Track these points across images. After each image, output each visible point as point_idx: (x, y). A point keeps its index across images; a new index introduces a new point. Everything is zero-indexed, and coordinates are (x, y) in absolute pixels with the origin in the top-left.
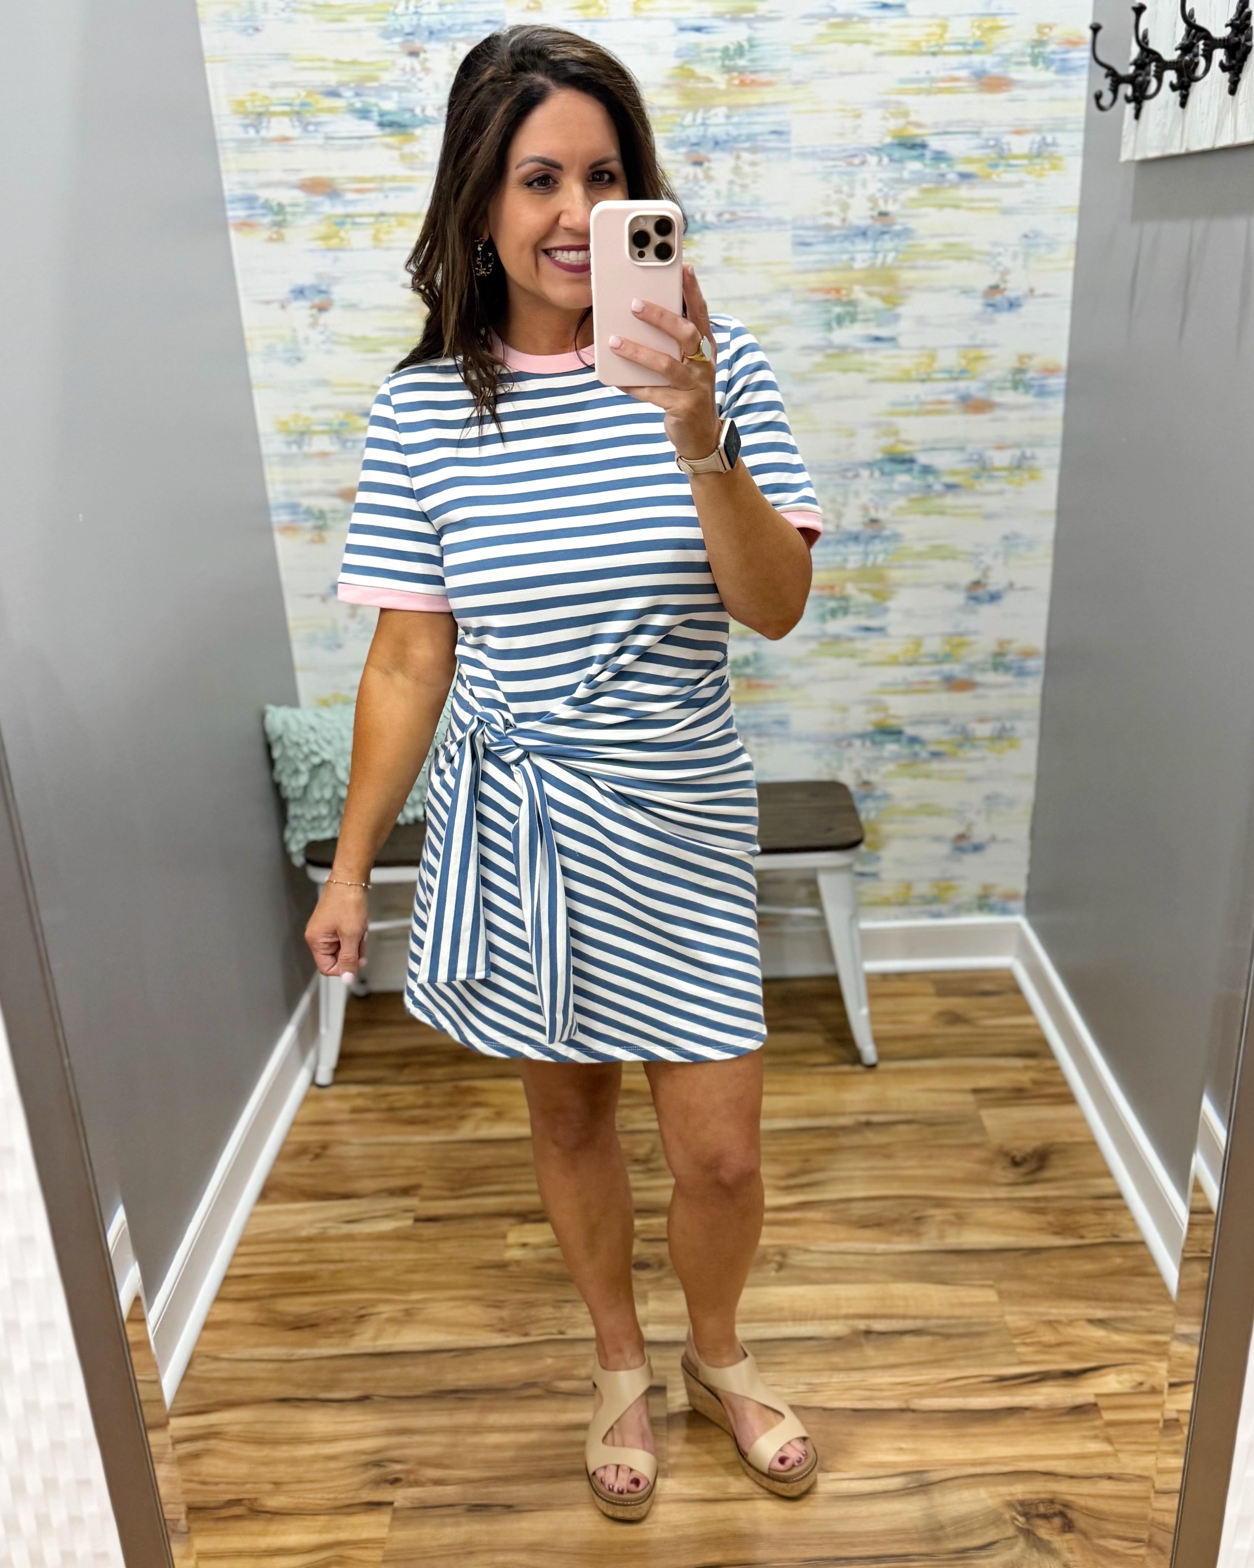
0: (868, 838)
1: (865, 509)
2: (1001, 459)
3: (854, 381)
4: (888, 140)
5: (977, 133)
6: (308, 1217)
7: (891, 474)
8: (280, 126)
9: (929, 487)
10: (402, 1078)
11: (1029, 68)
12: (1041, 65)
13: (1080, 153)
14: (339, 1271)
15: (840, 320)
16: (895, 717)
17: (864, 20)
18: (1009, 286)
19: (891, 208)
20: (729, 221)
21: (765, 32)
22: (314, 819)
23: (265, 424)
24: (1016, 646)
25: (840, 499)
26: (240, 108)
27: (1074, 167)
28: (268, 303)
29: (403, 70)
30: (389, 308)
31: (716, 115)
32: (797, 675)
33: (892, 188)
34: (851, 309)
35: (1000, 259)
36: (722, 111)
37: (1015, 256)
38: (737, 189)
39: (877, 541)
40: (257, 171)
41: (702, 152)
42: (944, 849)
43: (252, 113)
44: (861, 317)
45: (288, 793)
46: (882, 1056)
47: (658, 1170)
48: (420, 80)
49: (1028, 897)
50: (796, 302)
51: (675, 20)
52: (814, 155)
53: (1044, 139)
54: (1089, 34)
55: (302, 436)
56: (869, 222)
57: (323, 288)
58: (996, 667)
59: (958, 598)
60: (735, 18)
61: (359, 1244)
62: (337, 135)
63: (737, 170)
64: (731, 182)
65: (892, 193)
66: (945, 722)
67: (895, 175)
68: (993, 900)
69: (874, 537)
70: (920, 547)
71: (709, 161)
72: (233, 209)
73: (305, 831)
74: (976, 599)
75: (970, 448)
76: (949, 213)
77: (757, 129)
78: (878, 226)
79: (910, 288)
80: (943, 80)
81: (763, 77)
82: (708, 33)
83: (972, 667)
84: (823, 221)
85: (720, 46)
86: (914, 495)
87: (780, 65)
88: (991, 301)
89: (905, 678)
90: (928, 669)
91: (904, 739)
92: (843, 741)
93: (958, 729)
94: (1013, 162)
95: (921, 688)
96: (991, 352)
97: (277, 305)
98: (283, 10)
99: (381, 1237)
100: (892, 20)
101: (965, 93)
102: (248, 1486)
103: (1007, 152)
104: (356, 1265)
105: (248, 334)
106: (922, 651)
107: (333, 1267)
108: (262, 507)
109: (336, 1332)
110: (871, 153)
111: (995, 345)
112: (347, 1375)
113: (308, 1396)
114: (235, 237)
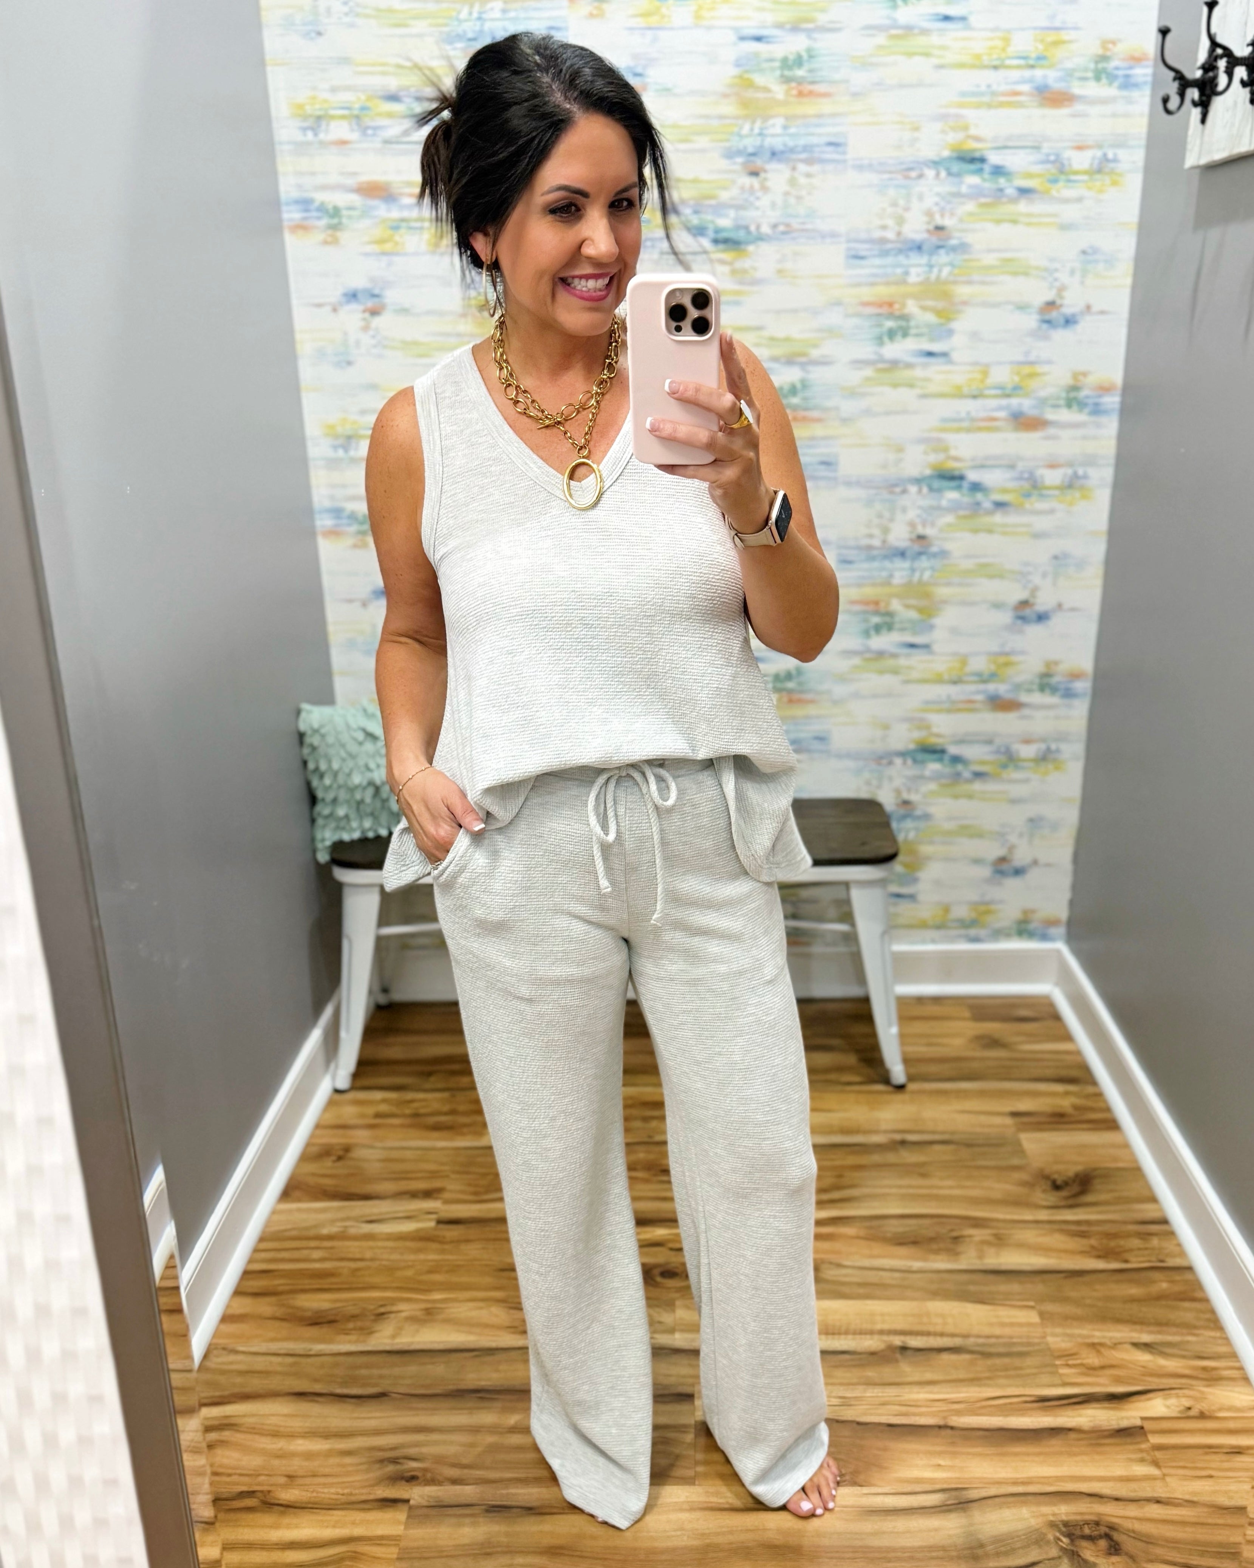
0: (902, 855)
1: (912, 525)
2: (1053, 477)
3: (905, 395)
4: (946, 153)
5: (1037, 148)
6: (329, 1215)
7: (939, 491)
8: (339, 130)
9: (978, 504)
10: (428, 1085)
11: (1092, 84)
12: (1104, 81)
13: (1141, 169)
14: (359, 1269)
15: (891, 334)
16: (938, 735)
17: (925, 32)
18: (1066, 302)
19: (947, 222)
20: (784, 233)
21: (824, 43)
23: (312, 427)
24: (1062, 668)
25: (888, 515)
26: (298, 110)
27: (1134, 184)
28: (320, 306)
30: (441, 313)
31: (773, 125)
32: (841, 690)
33: (949, 202)
34: (903, 324)
35: (1057, 275)
36: (779, 122)
37: (1072, 272)
38: (792, 201)
39: (924, 558)
40: (313, 174)
41: (759, 162)
42: (986, 872)
43: (311, 116)
44: (913, 331)
46: (911, 1078)
49: (1070, 923)
50: (847, 316)
51: (736, 30)
52: (870, 167)
53: (1105, 155)
55: (348, 440)
56: (925, 236)
57: (376, 292)
58: (1042, 688)
59: (1006, 617)
60: (795, 28)
61: (380, 1244)
62: (394, 139)
63: (792, 182)
64: (787, 194)
65: (948, 207)
66: (989, 742)
67: (954, 189)
68: (1033, 926)
69: (920, 554)
70: (968, 564)
71: (765, 171)
72: (289, 212)
73: (332, 831)
74: (1023, 619)
75: (1020, 465)
76: (1006, 227)
77: (814, 140)
78: (934, 240)
79: (965, 303)
80: (1004, 94)
81: (820, 88)
82: (768, 42)
83: (1018, 687)
84: (877, 234)
85: (780, 55)
86: (962, 513)
87: (838, 76)
88: (1047, 317)
89: (949, 697)
90: (973, 688)
91: (946, 758)
92: (884, 759)
93: (1003, 749)
94: (1073, 177)
95: (968, 706)
96: (1045, 368)
97: (329, 308)
98: (346, 15)
99: (403, 1237)
100: (953, 32)
101: (1025, 107)
102: (262, 1478)
103: (1067, 168)
104: (376, 1264)
105: (298, 336)
106: (969, 669)
107: (353, 1265)
108: (308, 511)
109: (354, 1329)
110: (928, 166)
111: (1049, 362)
112: (364, 1372)
113: (325, 1391)
114: (290, 239)
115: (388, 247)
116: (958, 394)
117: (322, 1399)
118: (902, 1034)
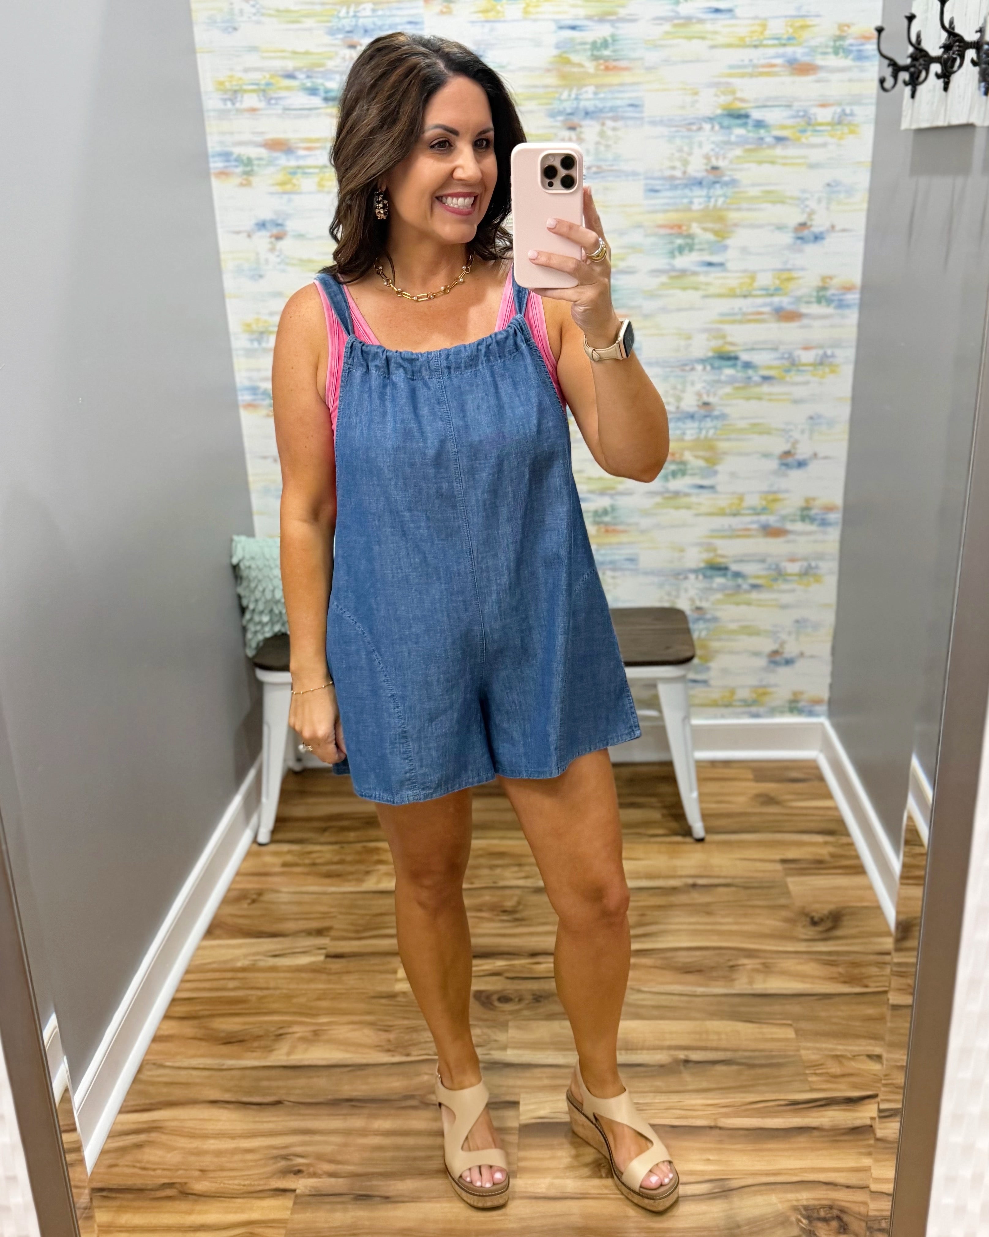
0: (699, 654)
1: (699, 394)
2: (807, 357)
3: (692, 296)
4: (719, 111)
5: (789, 106)
6: (244, 951)
7: (720, 368)
8: (250, 100)
9: (749, 378)
10: (323, 839)
11: (832, 57)
12: (841, 55)
13: (873, 122)
14: (264, 997)
15: (681, 249)
16: (723, 556)
17: (701, 21)
18: (814, 223)
19: (721, 163)
20: (595, 173)
21: (625, 30)
23: (234, 326)
24: (819, 503)
25: (679, 387)
26: (220, 86)
27: (868, 132)
28: (238, 233)
29: (345, 58)
31: (586, 92)
32: (645, 522)
33: (722, 149)
34: (689, 241)
35: (807, 203)
36: (591, 89)
37: (819, 201)
38: (602, 148)
39: (708, 419)
40: (232, 133)
42: (762, 662)
43: (229, 90)
44: (697, 247)
46: (709, 831)
47: (524, 919)
49: (830, 702)
50: (647, 236)
51: (556, 21)
52: (661, 122)
53: (843, 110)
54: (876, 34)
55: (261, 335)
56: (704, 174)
57: (280, 222)
58: (803, 519)
59: (773, 464)
60: (602, 19)
61: (282, 975)
62: (292, 107)
63: (602, 134)
64: (598, 143)
65: (722, 152)
66: (763, 561)
67: (725, 138)
68: (801, 705)
69: (706, 417)
70: (743, 424)
71: (581, 126)
72: (215, 162)
74: (786, 465)
75: (782, 348)
76: (766, 167)
77: (618, 103)
78: (711, 177)
79: (736, 225)
80: (763, 66)
81: (623, 64)
82: (581, 30)
83: (784, 518)
84: (668, 173)
85: (590, 40)
86: (737, 385)
87: (635, 55)
88: (800, 235)
89: (730, 526)
90: (748, 519)
91: (729, 574)
92: (679, 575)
93: (773, 567)
94: (818, 128)
95: (743, 534)
96: (800, 274)
97: (245, 235)
98: (255, 14)
99: (299, 969)
100: (723, 21)
101: (780, 76)
102: (180, 1172)
103: (813, 121)
104: (277, 992)
105: (223, 256)
106: (745, 504)
107: (260, 993)
108: (231, 389)
109: (259, 1047)
110: (706, 122)
111: (803, 269)
112: (265, 1083)
113: (233, 1099)
114: (215, 183)
115: (288, 187)
116: (732, 294)
117: (231, 1106)
118: (701, 795)
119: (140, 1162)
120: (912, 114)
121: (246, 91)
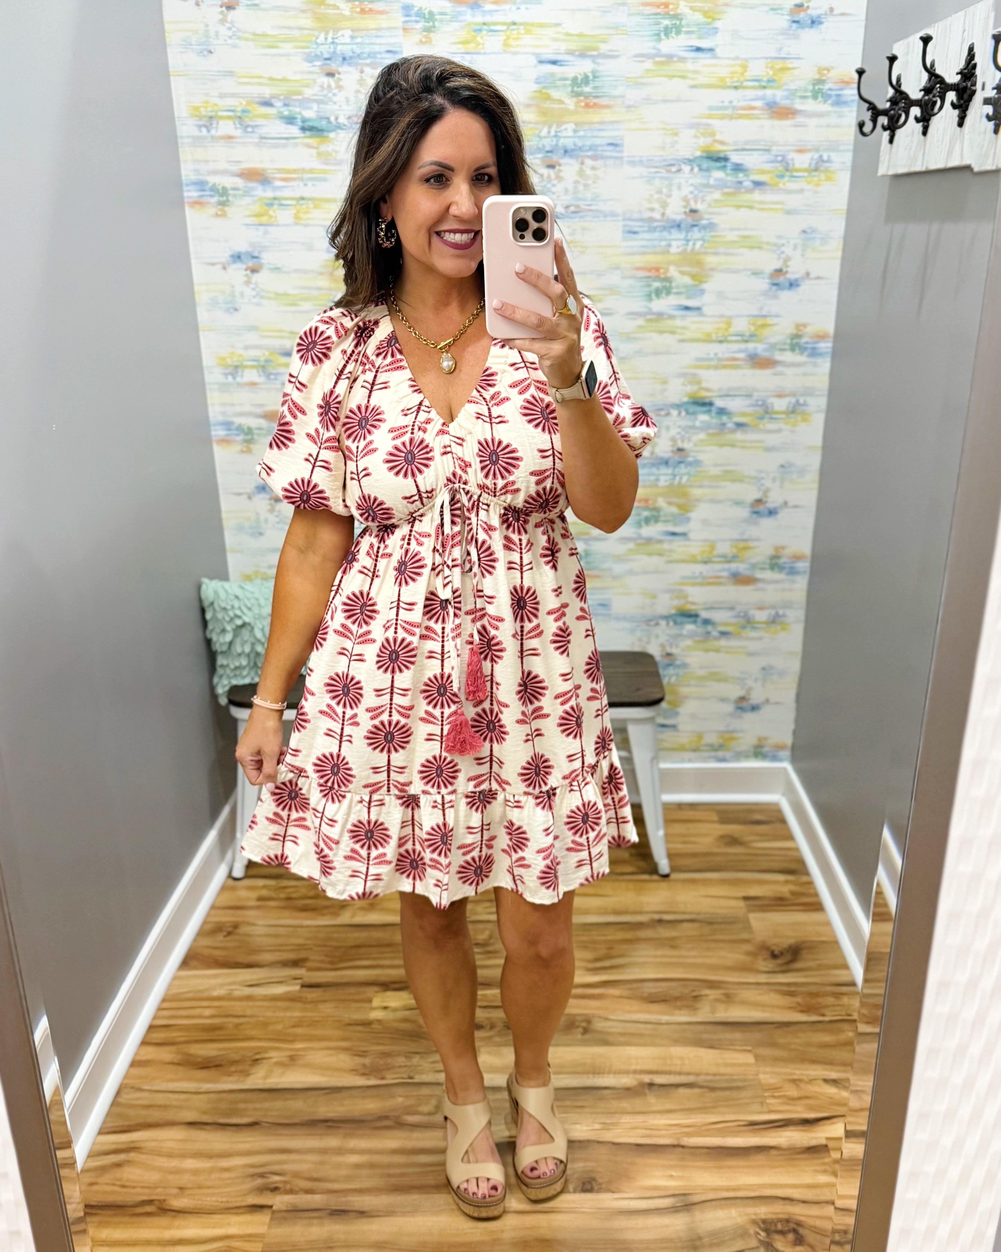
0: (667, 697)
1: (673, 440)
2: (780, 405)
3: (669, 340)
4: (698, 153)
5: (768, 151)
6: (220, 981)
7: (694, 414)
8: (226, 128)
9: (724, 424)
11: (810, 101)
12: (820, 99)
13: (850, 168)
14: (241, 1024)
15: (658, 293)
16: (693, 603)
17: (682, 60)
18: (789, 269)
19: (699, 206)
20: (574, 212)
21: (606, 67)
22: (236, 668)
23: (207, 360)
24: (788, 552)
26: (195, 112)
27: (844, 179)
29: (322, 87)
30: (305, 272)
31: (566, 129)
32: (618, 568)
33: (701, 191)
34: (667, 284)
35: (783, 249)
36: (571, 126)
37: (795, 247)
38: (581, 187)
39: (682, 466)
40: (207, 161)
42: (729, 708)
43: (205, 116)
44: (674, 290)
45: (217, 647)
46: (674, 869)
47: (495, 952)
48: (334, 95)
49: (793, 748)
50: (624, 278)
51: (537, 55)
52: (641, 163)
53: (821, 156)
54: (856, 76)
55: (236, 369)
56: (683, 217)
57: (256, 254)
58: (772, 567)
59: (744, 512)
60: (583, 54)
61: (258, 1004)
62: (268, 136)
63: (581, 173)
64: (576, 182)
65: (700, 195)
66: (732, 608)
67: (704, 181)
68: (765, 750)
69: (680, 462)
70: (716, 471)
71: (560, 165)
72: (189, 191)
73: (229, 678)
74: (756, 513)
75: (756, 395)
76: (744, 212)
77: (598, 141)
78: (689, 220)
79: (712, 269)
80: (743, 108)
81: (604, 101)
82: (561, 65)
83: (754, 566)
84: (647, 215)
85: (571, 75)
86: (710, 431)
87: (616, 93)
88: (776, 281)
89: (701, 573)
90: (719, 566)
91: (699, 621)
92: (651, 621)
93: (742, 614)
94: (795, 174)
95: (714, 581)
96: (776, 320)
97: (220, 266)
98: (230, 37)
99: (275, 998)
100: (704, 60)
101: (759, 118)
102: (159, 1190)
103: (791, 166)
104: (253, 1020)
105: (196, 288)
106: (715, 552)
107: (236, 1021)
108: (205, 424)
109: (236, 1072)
110: (684, 163)
111: (777, 316)
112: (242, 1106)
113: (210, 1121)
114: (189, 213)
115: (264, 219)
117: (208, 1127)
118: (666, 835)
119: (120, 1180)
120: (889, 160)
121: (222, 118)
